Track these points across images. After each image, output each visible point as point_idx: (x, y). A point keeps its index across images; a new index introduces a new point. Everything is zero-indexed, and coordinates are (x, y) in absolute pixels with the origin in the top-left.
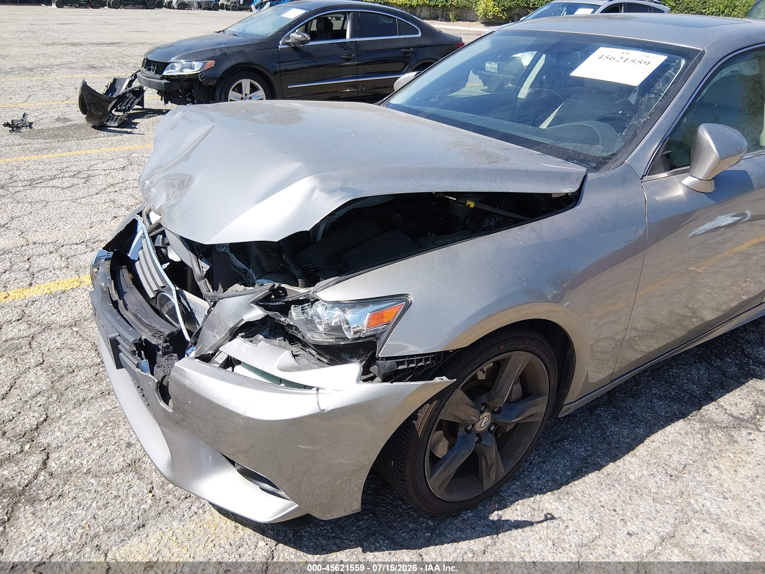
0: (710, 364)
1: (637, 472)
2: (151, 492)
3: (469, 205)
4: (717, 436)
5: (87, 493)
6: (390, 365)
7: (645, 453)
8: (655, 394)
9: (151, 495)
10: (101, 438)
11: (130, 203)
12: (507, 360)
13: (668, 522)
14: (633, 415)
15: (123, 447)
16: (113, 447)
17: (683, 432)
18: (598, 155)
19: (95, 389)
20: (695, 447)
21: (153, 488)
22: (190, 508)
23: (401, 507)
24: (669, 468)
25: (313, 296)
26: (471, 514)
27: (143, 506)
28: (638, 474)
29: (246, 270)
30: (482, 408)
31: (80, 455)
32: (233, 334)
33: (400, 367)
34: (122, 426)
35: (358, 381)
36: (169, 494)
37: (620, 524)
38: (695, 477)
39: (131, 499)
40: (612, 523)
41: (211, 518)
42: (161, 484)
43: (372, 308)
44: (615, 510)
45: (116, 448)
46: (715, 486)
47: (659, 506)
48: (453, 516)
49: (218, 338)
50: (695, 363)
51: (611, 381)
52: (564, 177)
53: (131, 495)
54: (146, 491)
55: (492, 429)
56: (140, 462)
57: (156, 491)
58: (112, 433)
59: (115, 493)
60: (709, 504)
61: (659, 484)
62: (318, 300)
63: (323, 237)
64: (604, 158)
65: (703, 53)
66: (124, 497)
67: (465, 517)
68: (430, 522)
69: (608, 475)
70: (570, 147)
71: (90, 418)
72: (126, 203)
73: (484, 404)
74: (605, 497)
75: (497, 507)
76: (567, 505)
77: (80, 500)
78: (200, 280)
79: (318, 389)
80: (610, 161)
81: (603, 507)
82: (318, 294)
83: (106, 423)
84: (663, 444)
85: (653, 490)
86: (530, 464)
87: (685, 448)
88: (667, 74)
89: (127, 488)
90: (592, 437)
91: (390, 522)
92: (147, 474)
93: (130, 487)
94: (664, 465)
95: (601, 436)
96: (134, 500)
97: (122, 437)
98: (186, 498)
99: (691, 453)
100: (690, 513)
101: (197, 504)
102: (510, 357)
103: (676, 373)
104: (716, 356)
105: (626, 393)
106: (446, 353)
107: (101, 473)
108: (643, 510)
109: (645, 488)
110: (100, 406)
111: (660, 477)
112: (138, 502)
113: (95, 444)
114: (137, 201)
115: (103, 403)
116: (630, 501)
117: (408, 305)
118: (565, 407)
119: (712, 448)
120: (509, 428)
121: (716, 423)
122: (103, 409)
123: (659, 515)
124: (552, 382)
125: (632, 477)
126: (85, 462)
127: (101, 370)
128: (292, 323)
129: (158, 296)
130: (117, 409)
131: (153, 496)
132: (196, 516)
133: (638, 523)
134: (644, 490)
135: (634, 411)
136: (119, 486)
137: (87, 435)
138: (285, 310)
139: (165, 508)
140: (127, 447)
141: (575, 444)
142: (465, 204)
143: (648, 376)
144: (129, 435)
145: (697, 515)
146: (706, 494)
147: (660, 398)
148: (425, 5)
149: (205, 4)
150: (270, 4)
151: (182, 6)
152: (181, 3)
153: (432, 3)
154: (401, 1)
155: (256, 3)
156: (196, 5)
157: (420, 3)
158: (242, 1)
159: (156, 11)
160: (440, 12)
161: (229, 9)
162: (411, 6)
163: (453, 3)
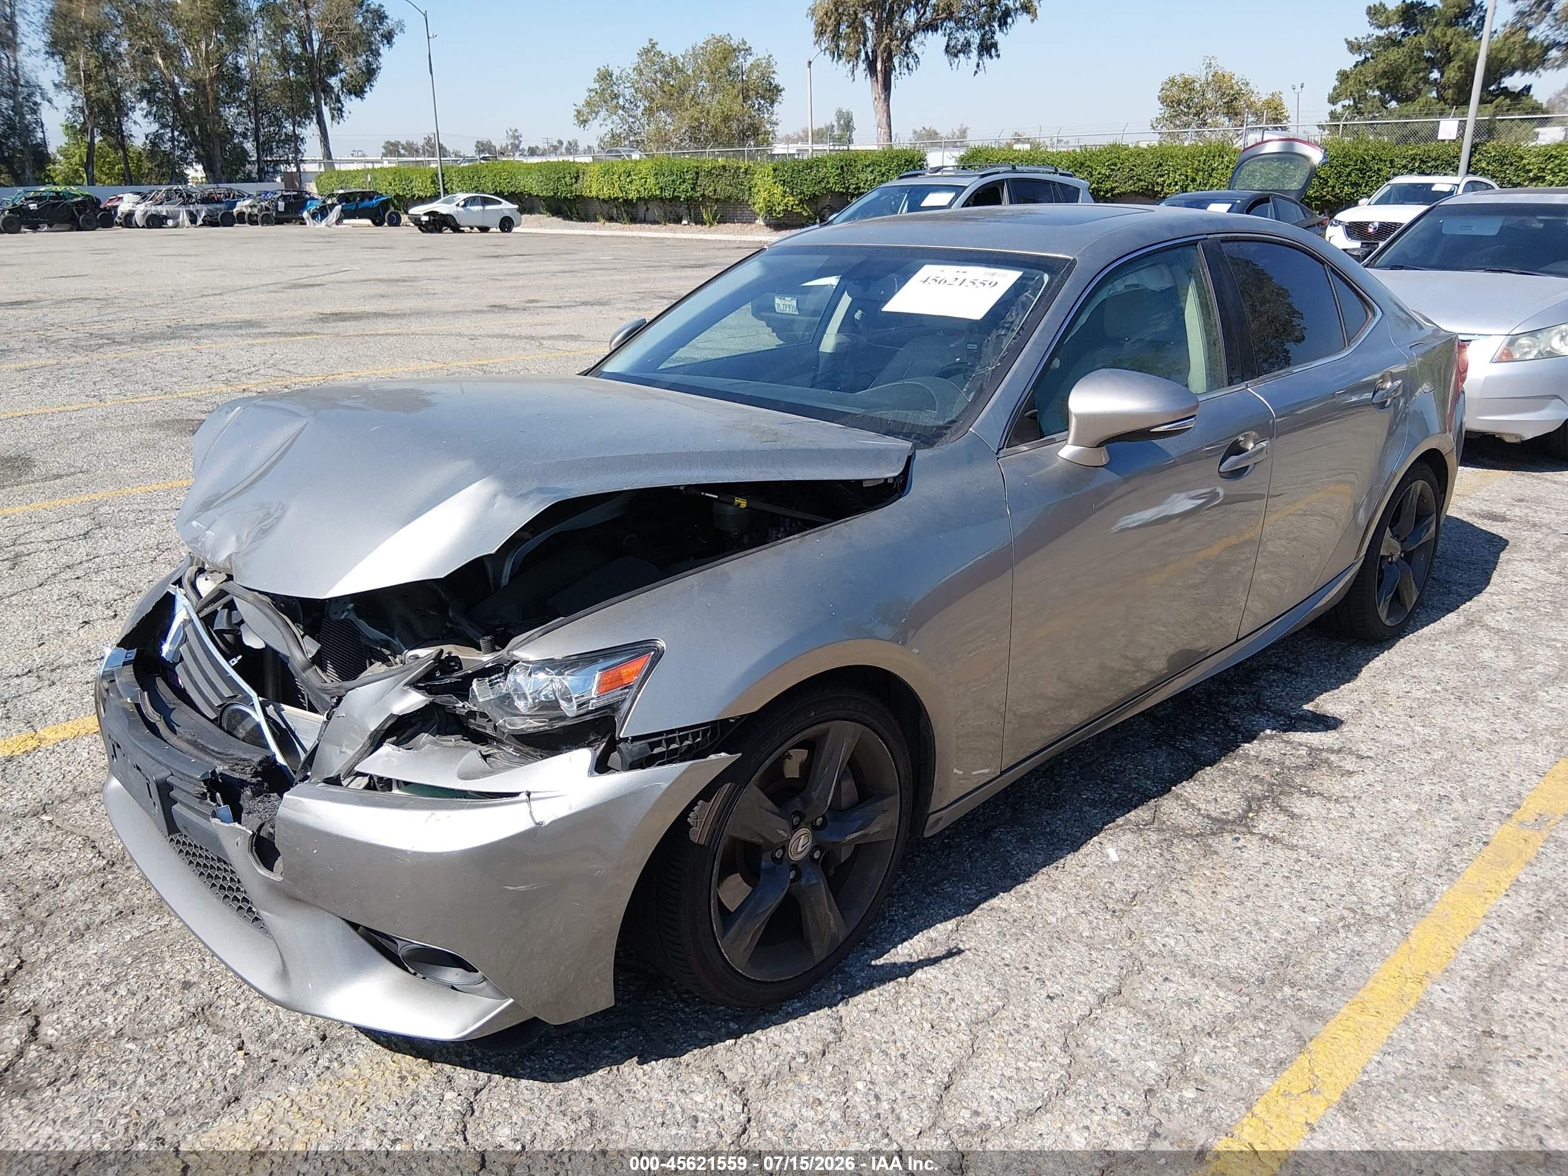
0: (1173, 746)
1: (1059, 912)
2: (240, 1049)
3: (739, 504)
4: (1184, 849)
5: (124, 1066)
6: (640, 749)
7: (1072, 884)
8: (1087, 799)
9: (241, 1053)
10: (132, 981)
11: (111, 596)
12: (823, 736)
13: (1109, 975)
14: (1052, 833)
15: (177, 990)
16: (159, 991)
17: (1131, 849)
18: (930, 424)
19: (106, 908)
20: (1150, 867)
21: (243, 1042)
22: (316, 1062)
23: (683, 1012)
24: (1111, 901)
25: (508, 657)
26: (798, 1005)
27: (230, 1071)
28: (1061, 914)
29: (388, 641)
30: (796, 820)
31: (98, 1011)
32: (377, 741)
33: (656, 751)
34: (168, 959)
35: (590, 774)
36: (274, 1047)
37: (1034, 986)
38: (1150, 909)
39: (206, 1063)
40: (1023, 985)
41: (356, 1071)
42: (257, 1034)
43: (603, 664)
44: (1026, 968)
45: (165, 992)
46: (1182, 917)
47: (1094, 954)
48: (770, 1012)
49: (351, 753)
50: (1150, 748)
51: (1002, 773)
52: (879, 456)
53: (205, 1057)
54: (231, 1049)
55: (816, 855)
56: (213, 1009)
57: (250, 1047)
58: (152, 971)
59: (175, 1059)
60: (1172, 942)
61: (1094, 924)
62: (516, 662)
63: (511, 578)
64: (939, 428)
65: (1074, 262)
66: (193, 1062)
67: (790, 1010)
68: (732, 1025)
69: (1015, 921)
70: (889, 415)
71: (106, 953)
72: (104, 597)
73: (797, 813)
74: (1009, 952)
75: (840, 988)
76: (951, 971)
77: (113, 1077)
78: (304, 670)
79: (529, 794)
80: (948, 432)
81: (1007, 965)
82: (515, 653)
83: (136, 959)
84: (1100, 868)
85: (1085, 934)
86: (890, 921)
87: (1135, 870)
88: (1023, 298)
89: (196, 1048)
90: (987, 872)
91: (666, 1034)
92: (229, 1024)
93: (202, 1046)
94: (1102, 898)
95: (1002, 868)
96: (213, 1064)
97: (171, 975)
98: (306, 1050)
99: (1144, 875)
100: (1144, 959)
101: (327, 1056)
102: (828, 730)
103: (1120, 766)
104: (1184, 736)
105: (1039, 804)
106: (724, 723)
107: (143, 1033)
108: (1069, 963)
109: (1074, 932)
110: (120, 934)
111: (1096, 914)
112: (220, 1067)
113: (123, 991)
114: (125, 591)
115: (125, 928)
116: (1049, 953)
117: (659, 654)
118: (932, 819)
119: (1178, 866)
120: (845, 854)
121: (1183, 829)
122: (128, 937)
123: (1095, 966)
124: (902, 772)
125: (1052, 919)
126: (110, 1020)
127: (110, 877)
128: (475, 709)
129: (226, 714)
130: (153, 934)
131: (246, 1054)
132: (328, 1073)
133: (1062, 981)
134: (1071, 936)
135: (1053, 827)
136: (180, 1048)
137: (106, 980)
138: (462, 690)
139: (271, 1069)
140: (184, 988)
141: (960, 884)
142: (732, 504)
143: (1074, 776)
144: (184, 971)
145: (1154, 960)
146: (1167, 929)
147: (1093, 804)
148: (653, 198)
149: (203, 214)
150: (342, 211)
151: (155, 221)
152: (152, 215)
153: (667, 194)
154: (605, 193)
155: (313, 207)
156: (184, 217)
157: (644, 194)
158: (281, 205)
159: (101, 233)
160: (683, 210)
161: (255, 223)
162: (627, 201)
163: (706, 192)
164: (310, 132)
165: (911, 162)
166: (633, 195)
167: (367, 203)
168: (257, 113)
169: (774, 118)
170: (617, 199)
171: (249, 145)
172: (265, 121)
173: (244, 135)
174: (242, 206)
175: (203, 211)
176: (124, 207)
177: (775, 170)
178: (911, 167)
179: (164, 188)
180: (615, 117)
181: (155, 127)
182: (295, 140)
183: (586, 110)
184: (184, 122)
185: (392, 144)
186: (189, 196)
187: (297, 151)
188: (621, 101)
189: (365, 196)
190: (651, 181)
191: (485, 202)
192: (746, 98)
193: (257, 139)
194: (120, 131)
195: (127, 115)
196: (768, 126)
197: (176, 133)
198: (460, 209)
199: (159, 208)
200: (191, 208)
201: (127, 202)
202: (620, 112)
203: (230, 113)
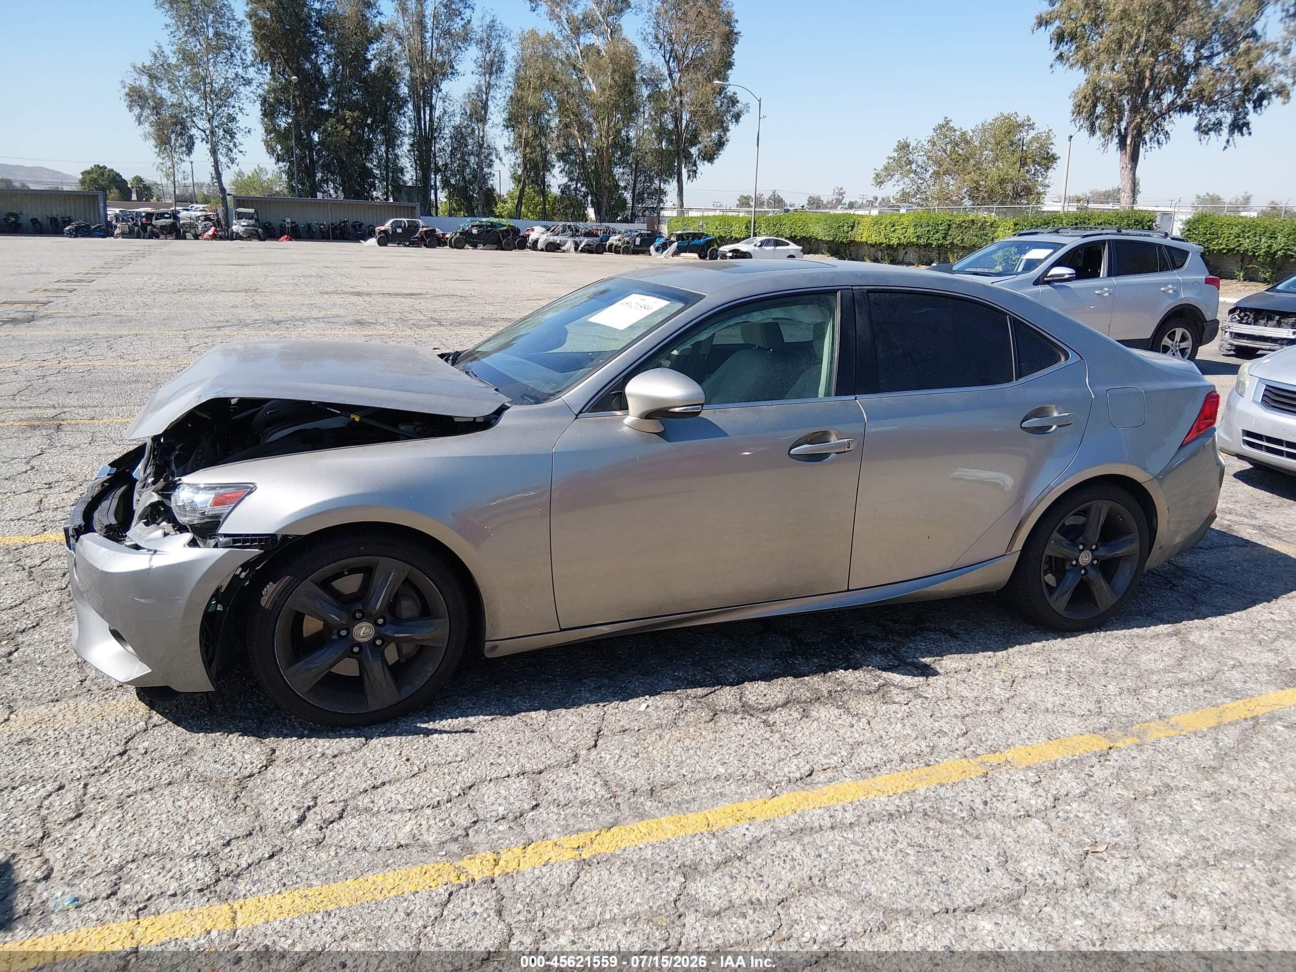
43: (219, 491)
148: (910, 244)
149: (583, 244)
150: (678, 246)
151: (553, 247)
152: (551, 243)
153: (922, 241)
154: (873, 239)
155: (658, 242)
156: (570, 244)
157: (904, 241)
158: (638, 240)
159: (515, 253)
160: (934, 255)
161: (617, 252)
162: (889, 247)
163: (955, 241)
164: (671, 187)
165: (1141, 222)
166: (894, 242)
167: (696, 241)
168: (636, 171)
169: (1047, 181)
170: (881, 244)
171: (628, 196)
172: (642, 178)
173: (625, 188)
174: (613, 240)
175: (585, 241)
176: (533, 236)
177: (1016, 225)
178: (1140, 226)
179: (561, 224)
180: (906, 179)
181: (565, 180)
182: (661, 192)
183: (884, 174)
184: (585, 178)
185: (745, 198)
186: (577, 231)
187: (661, 201)
188: (914, 166)
189: (696, 236)
190: (911, 230)
191: (777, 243)
192: (1024, 164)
193: (633, 192)
194: (543, 182)
195: (549, 170)
196: (1040, 188)
197: (579, 185)
198: (757, 248)
199: (556, 237)
200: (577, 239)
201: (538, 233)
202: (912, 175)
203: (618, 171)
